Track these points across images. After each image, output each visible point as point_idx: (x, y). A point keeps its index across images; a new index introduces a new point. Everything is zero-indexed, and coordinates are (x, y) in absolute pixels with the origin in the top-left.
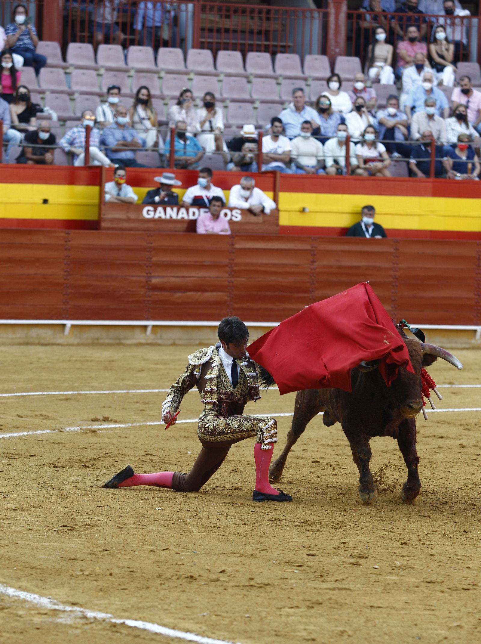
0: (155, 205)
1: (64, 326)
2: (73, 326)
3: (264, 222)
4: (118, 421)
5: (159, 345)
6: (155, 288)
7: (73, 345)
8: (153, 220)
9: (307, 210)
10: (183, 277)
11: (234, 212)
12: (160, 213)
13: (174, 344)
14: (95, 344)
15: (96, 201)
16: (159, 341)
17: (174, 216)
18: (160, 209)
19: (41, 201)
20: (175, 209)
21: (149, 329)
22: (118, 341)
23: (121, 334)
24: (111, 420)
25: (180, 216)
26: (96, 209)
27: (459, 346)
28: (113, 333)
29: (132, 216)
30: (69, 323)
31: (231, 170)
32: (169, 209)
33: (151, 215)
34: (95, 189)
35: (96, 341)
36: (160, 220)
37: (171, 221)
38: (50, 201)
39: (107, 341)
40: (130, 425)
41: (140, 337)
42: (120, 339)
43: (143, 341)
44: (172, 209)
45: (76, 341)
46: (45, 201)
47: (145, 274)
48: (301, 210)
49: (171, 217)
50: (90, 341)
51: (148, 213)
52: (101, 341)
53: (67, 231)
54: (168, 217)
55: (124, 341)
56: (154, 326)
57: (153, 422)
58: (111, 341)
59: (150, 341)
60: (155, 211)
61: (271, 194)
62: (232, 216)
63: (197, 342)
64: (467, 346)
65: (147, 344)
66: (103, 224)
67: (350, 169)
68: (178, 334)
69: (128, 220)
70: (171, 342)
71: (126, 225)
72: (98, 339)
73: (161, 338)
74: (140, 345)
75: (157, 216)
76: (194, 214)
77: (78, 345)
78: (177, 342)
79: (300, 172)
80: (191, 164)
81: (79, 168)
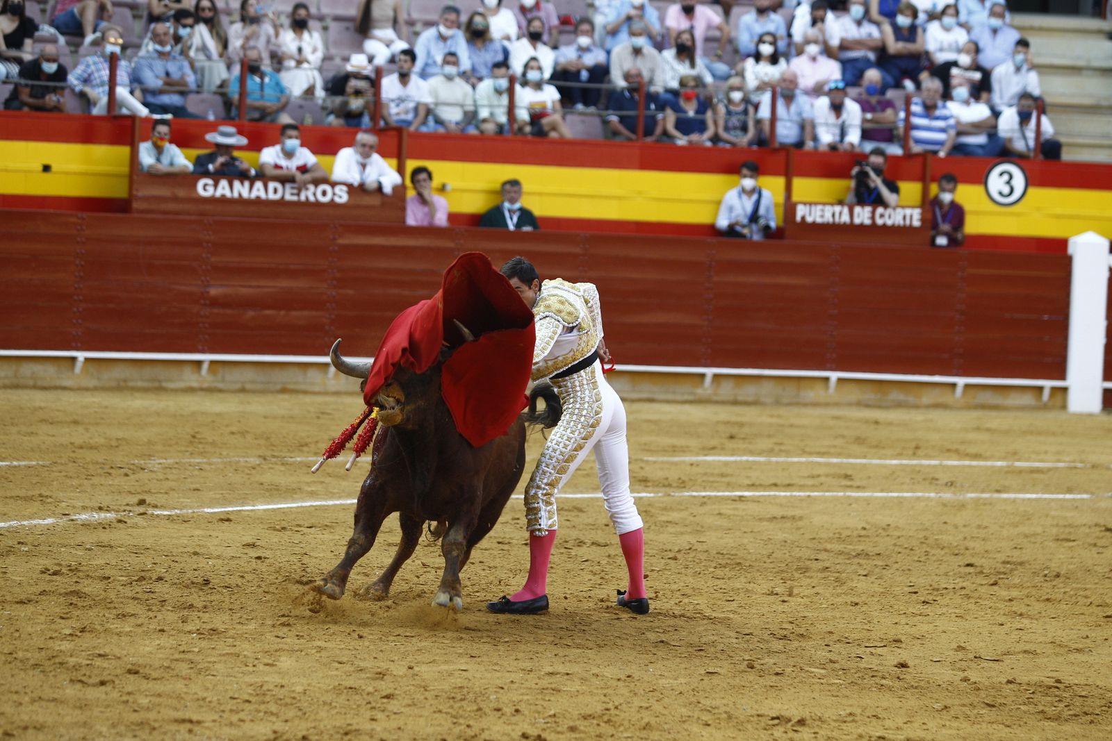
0: (216, 177)
1: (74, 359)
2: (87, 360)
3: (383, 205)
4: (159, 505)
5: (220, 391)
6: (215, 302)
7: (87, 389)
8: (212, 200)
9: (449, 188)
10: (259, 287)
11: (337, 189)
12: (223, 189)
13: (243, 390)
14: (121, 388)
15: (125, 169)
16: (221, 385)
17: (245, 194)
18: (224, 183)
19: (41, 168)
20: (247, 184)
21: (205, 366)
22: (156, 384)
23: (161, 373)
24: (149, 505)
25: (254, 195)
26: (125, 182)
27: (678, 397)
28: (148, 372)
29: (181, 193)
30: (81, 355)
31: (330, 124)
32: (237, 184)
33: (210, 192)
34: (125, 150)
35: (122, 384)
36: (223, 199)
37: (241, 201)
38: (54, 168)
39: (140, 384)
40: (178, 512)
41: (191, 379)
42: (160, 381)
43: (195, 384)
44: (242, 183)
45: (93, 383)
46: (46, 168)
47: (200, 283)
48: (440, 187)
49: (240, 195)
50: (113, 384)
51: (205, 188)
52: (131, 384)
53: (80, 214)
54: (236, 195)
55: (165, 385)
56: (212, 362)
57: (213, 508)
58: (145, 384)
59: (205, 385)
60: (216, 185)
61: (394, 162)
62: (334, 194)
63: (279, 387)
64: (690, 398)
65: (202, 389)
66: (135, 205)
67: (516, 126)
68: (249, 374)
69: (175, 199)
70: (238, 386)
71: (171, 206)
72: (125, 381)
73: (223, 381)
74: (191, 390)
75: (219, 193)
76: (275, 191)
77: (96, 389)
78: (248, 386)
79: (441, 130)
80: (270, 114)
81: (99, 118)
